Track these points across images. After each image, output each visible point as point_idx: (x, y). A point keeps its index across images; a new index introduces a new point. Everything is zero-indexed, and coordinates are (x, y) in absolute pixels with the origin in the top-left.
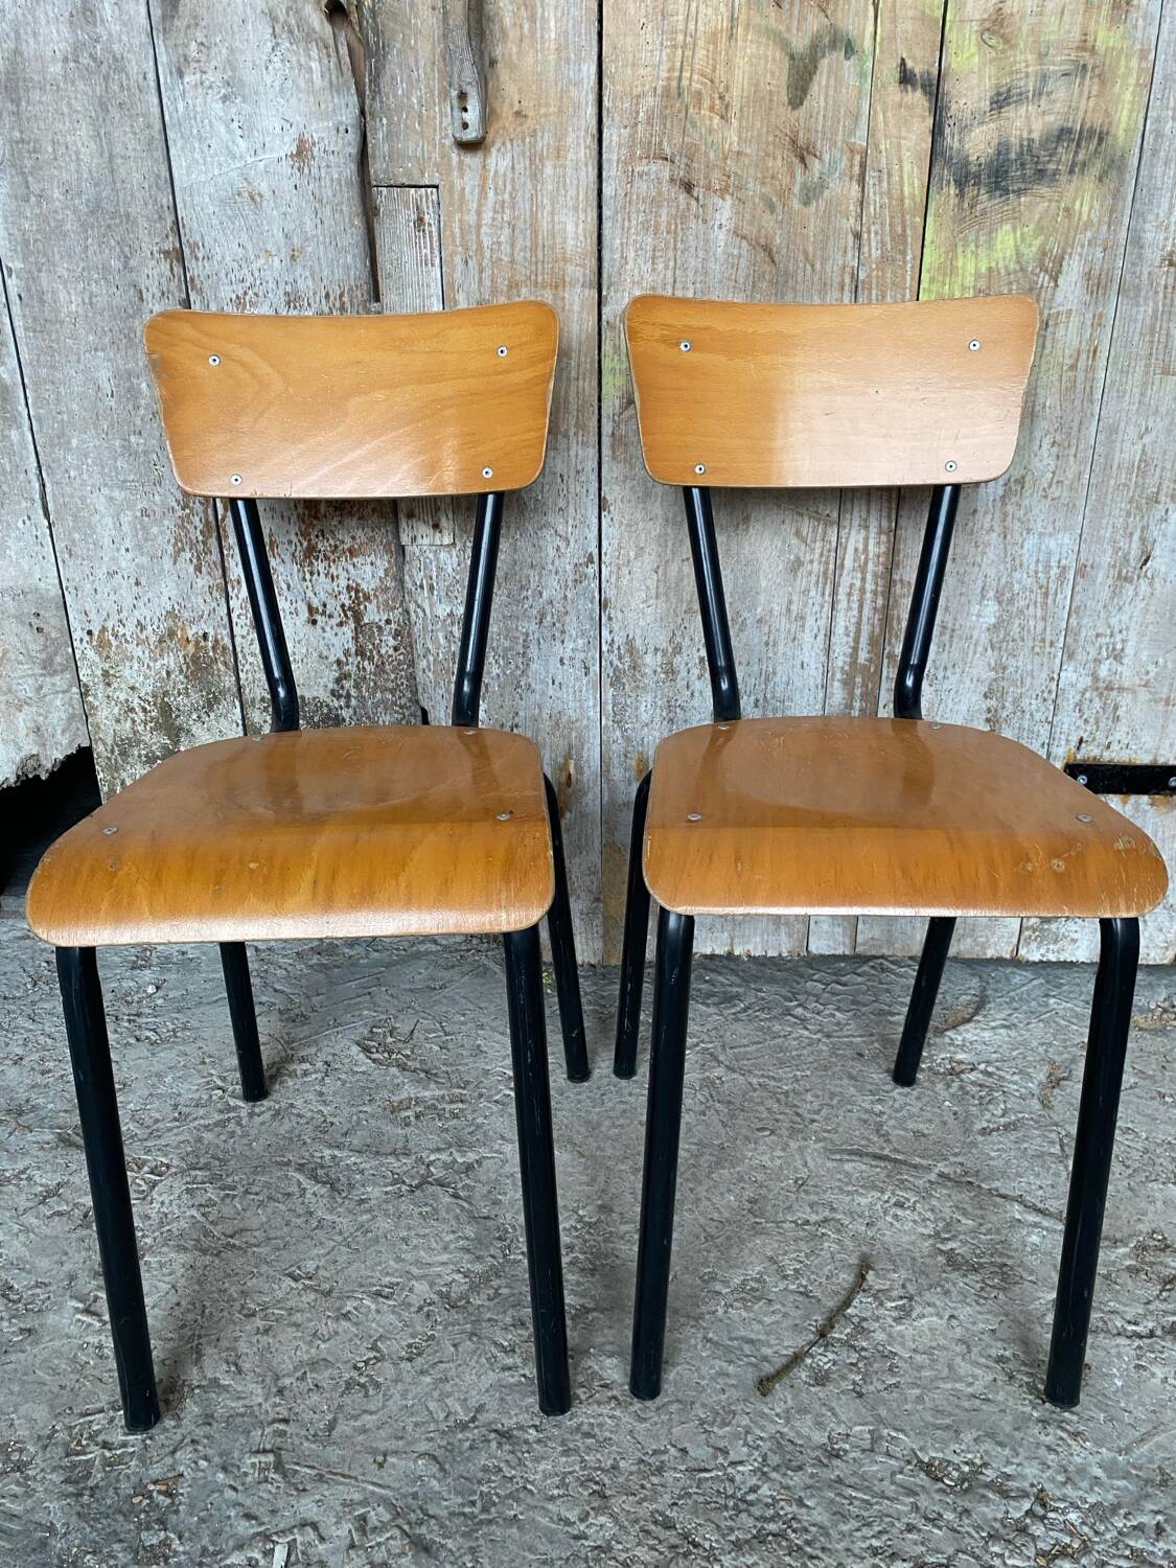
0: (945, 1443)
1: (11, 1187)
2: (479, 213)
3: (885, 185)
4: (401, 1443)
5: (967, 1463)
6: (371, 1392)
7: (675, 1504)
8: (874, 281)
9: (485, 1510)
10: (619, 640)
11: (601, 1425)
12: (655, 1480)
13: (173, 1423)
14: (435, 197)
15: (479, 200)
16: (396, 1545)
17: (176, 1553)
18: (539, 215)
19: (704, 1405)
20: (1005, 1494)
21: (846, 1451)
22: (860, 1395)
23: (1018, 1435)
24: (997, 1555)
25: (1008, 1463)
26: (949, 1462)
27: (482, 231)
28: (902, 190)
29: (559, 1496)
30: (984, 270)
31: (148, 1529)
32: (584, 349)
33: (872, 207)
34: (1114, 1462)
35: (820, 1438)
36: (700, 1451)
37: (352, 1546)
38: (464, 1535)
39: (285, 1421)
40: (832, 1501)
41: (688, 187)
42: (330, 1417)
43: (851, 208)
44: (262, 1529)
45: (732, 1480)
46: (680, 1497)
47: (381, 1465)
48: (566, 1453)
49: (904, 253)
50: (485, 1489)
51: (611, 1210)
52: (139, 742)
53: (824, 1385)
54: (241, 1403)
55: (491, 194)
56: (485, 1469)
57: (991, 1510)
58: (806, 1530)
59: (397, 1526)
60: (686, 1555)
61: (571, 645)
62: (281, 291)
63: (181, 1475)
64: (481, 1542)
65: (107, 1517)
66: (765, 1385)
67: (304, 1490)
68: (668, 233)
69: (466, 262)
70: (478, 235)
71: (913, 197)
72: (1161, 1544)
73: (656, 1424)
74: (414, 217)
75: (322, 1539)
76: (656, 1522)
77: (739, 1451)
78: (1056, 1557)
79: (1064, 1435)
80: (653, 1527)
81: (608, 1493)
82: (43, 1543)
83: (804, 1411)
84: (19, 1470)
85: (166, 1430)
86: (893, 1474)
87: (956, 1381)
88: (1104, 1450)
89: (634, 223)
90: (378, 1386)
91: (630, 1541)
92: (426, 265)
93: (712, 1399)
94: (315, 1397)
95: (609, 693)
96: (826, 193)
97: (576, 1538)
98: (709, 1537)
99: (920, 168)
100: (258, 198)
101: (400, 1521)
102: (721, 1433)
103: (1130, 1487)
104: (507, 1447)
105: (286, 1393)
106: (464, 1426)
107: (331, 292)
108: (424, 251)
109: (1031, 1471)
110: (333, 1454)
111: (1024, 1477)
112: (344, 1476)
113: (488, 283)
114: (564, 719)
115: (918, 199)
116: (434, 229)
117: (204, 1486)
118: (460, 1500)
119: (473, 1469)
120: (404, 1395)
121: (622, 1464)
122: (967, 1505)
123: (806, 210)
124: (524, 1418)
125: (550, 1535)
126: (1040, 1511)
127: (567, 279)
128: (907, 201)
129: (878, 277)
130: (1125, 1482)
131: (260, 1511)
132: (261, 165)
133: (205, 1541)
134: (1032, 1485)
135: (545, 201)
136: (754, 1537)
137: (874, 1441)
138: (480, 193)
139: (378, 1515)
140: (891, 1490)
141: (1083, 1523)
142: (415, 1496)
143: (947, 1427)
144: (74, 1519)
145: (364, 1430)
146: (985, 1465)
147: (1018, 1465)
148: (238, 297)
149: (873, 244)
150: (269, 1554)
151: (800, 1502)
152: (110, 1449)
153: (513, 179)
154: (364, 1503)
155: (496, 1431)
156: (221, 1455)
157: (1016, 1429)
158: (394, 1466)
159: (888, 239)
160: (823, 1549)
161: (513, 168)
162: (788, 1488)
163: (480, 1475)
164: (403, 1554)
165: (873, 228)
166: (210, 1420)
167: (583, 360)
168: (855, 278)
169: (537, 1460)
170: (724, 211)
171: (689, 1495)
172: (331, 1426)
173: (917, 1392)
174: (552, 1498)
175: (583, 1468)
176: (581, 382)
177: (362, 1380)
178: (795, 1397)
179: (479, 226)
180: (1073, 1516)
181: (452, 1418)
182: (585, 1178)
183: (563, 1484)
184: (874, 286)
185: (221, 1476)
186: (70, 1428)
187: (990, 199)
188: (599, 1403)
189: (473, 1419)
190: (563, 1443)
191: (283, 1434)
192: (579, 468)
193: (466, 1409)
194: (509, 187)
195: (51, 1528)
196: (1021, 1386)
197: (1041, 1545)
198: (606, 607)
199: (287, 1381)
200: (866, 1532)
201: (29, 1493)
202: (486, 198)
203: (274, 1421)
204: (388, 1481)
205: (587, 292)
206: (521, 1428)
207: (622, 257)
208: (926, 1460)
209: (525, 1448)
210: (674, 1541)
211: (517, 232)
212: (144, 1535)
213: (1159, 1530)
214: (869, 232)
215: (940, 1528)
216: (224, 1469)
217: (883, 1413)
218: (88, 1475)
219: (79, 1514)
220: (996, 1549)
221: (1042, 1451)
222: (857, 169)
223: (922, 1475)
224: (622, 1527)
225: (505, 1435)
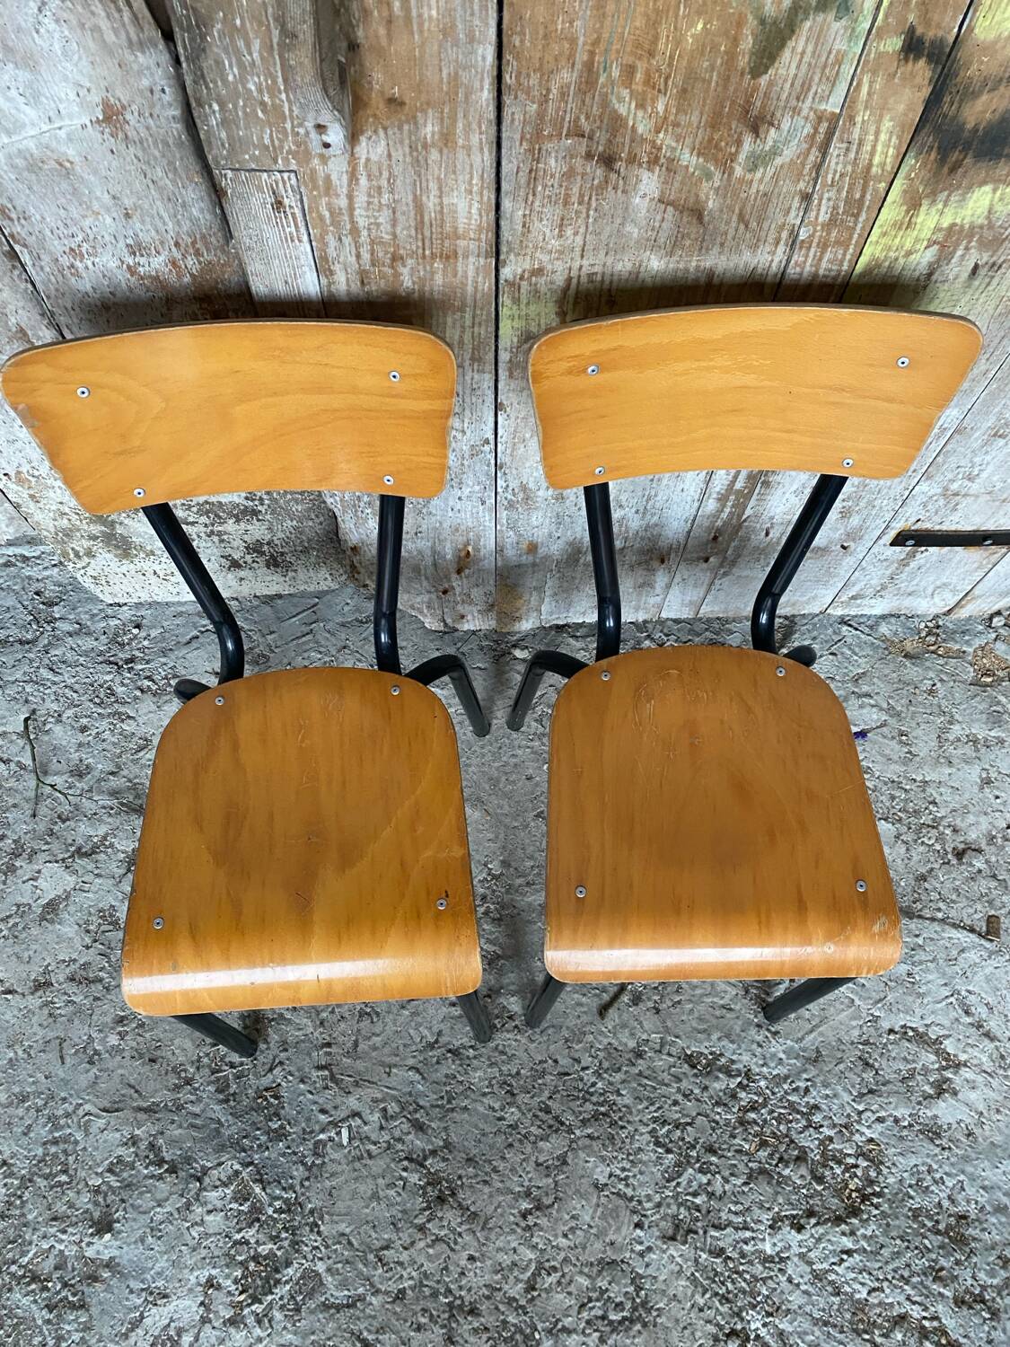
0: (701, 1042)
1: (102, 855)
2: (350, 197)
3: (852, 155)
4: (398, 1059)
5: (711, 1054)
6: (375, 1020)
7: (551, 1097)
8: (816, 240)
9: (449, 1102)
10: (514, 484)
11: (509, 1046)
12: (540, 1081)
13: (265, 1046)
14: (294, 181)
15: (349, 185)
16: (406, 1127)
17: (290, 1134)
18: (424, 198)
19: (568, 1028)
20: (729, 1074)
21: (646, 1052)
22: (658, 1011)
23: (743, 1034)
24: (719, 1113)
25: (734, 1053)
26: (702, 1053)
27: (357, 212)
28: (871, 160)
29: (489, 1093)
30: (945, 225)
31: (271, 1120)
32: (479, 304)
33: (830, 176)
34: (792, 1048)
35: (632, 1044)
36: (565, 1061)
37: (382, 1128)
38: (440, 1119)
39: (329, 1045)
40: (635, 1089)
41: (608, 161)
42: (354, 1038)
43: (806, 171)
44: (331, 1119)
45: (582, 1080)
46: (554, 1093)
47: (389, 1074)
48: (491, 1065)
49: (857, 216)
50: (448, 1089)
51: (509, 866)
52: (79, 530)
53: (637, 1005)
54: (300, 1033)
55: (363, 181)
56: (447, 1076)
57: (720, 1084)
58: (620, 1110)
59: (404, 1116)
60: (556, 1131)
61: (469, 490)
62: (121, 244)
63: (279, 1085)
64: (449, 1123)
65: (247, 1114)
66: (603, 1010)
67: (349, 1092)
68: (580, 204)
69: (340, 239)
70: (351, 215)
71: (883, 165)
72: (806, 1099)
73: (540, 1043)
74: (272, 200)
75: (365, 1123)
76: (541, 1110)
77: (587, 1060)
78: (748, 1111)
79: (769, 1035)
80: (540, 1114)
81: (515, 1092)
82: (217, 1130)
83: (624, 1026)
84: (188, 1084)
85: (262, 1052)
86: (670, 1067)
87: (714, 996)
88: (788, 1042)
89: (539, 197)
90: (378, 1014)
91: (527, 1122)
92: (292, 241)
93: (571, 1022)
94: (343, 1025)
95: (503, 514)
96: (778, 161)
97: (500, 1119)
98: (569, 1118)
99: (900, 138)
100: (68, 165)
101: (405, 1113)
102: (577, 1047)
103: (798, 1064)
104: (458, 1062)
105: (326, 1024)
106: (431, 1046)
107: (180, 241)
108: (288, 230)
109: (746, 1058)
110: (360, 1065)
111: (740, 1061)
112: (369, 1082)
113: (366, 256)
114: (463, 527)
115: (888, 168)
116: (298, 212)
117: (294, 1092)
118: (435, 1097)
119: (439, 1076)
120: (395, 1021)
121: (522, 1071)
122: (707, 1083)
123: (749, 176)
124: (465, 1041)
125: (485, 1117)
126: (745, 1082)
127: (460, 252)
128: (874, 170)
129: (821, 236)
130: (795, 1061)
131: (328, 1107)
132: (62, 134)
133: (303, 1125)
134: (745, 1067)
135: (431, 184)
136: (593, 1117)
137: (662, 1045)
138: (350, 182)
139: (393, 1108)
140: (666, 1077)
141: (767, 1088)
142: (410, 1094)
143: (705, 1031)
144: (230, 1117)
145: (375, 1048)
146: (722, 1055)
147: (740, 1054)
148: (71, 249)
149: (823, 209)
150: (339, 1133)
151: (619, 1094)
152: (235, 1068)
153: (390, 166)
154: (383, 1100)
155: (450, 1051)
156: (298, 1070)
157: (743, 1031)
158: (396, 1075)
159: (842, 205)
160: (628, 1122)
161: (389, 156)
162: (611, 1083)
163: (444, 1079)
164: (410, 1133)
165: (826, 196)
166: (286, 1046)
167: (478, 312)
168: (794, 235)
169: (475, 1069)
170: (649, 183)
171: (558, 1091)
172: (356, 1044)
173: (690, 1006)
174: (484, 1094)
175: (500, 1075)
176: (476, 329)
177: (368, 1010)
178: (620, 1016)
179: (351, 209)
180: (763, 1083)
181: (424, 1041)
182: (491, 836)
183: (490, 1085)
184: (814, 245)
185: (302, 1086)
186: (208, 1055)
187: (974, 164)
188: (508, 1031)
189: (436, 1041)
190: (489, 1059)
191: (329, 1054)
192: (474, 386)
193: (432, 1034)
194: (385, 174)
195: (219, 1122)
196: (751, 999)
197: (742, 1103)
198: (501, 468)
199: (324, 1015)
200: (652, 1108)
201: (199, 1100)
202: (357, 184)
203: (322, 1048)
204: (393, 1084)
205: (482, 261)
206: (464, 1048)
207: (524, 226)
208: (689, 1053)
209: (468, 1062)
210: (551, 1122)
211: (398, 214)
212: (270, 1123)
213: (807, 1090)
214: (820, 200)
215: (690, 1101)
216: (302, 1081)
217: (669, 1024)
218: (228, 1086)
219: (231, 1114)
220: (719, 1110)
221: (755, 1046)
222: (820, 138)
223: (686, 1066)
224: (523, 1114)
225: (455, 1052)
